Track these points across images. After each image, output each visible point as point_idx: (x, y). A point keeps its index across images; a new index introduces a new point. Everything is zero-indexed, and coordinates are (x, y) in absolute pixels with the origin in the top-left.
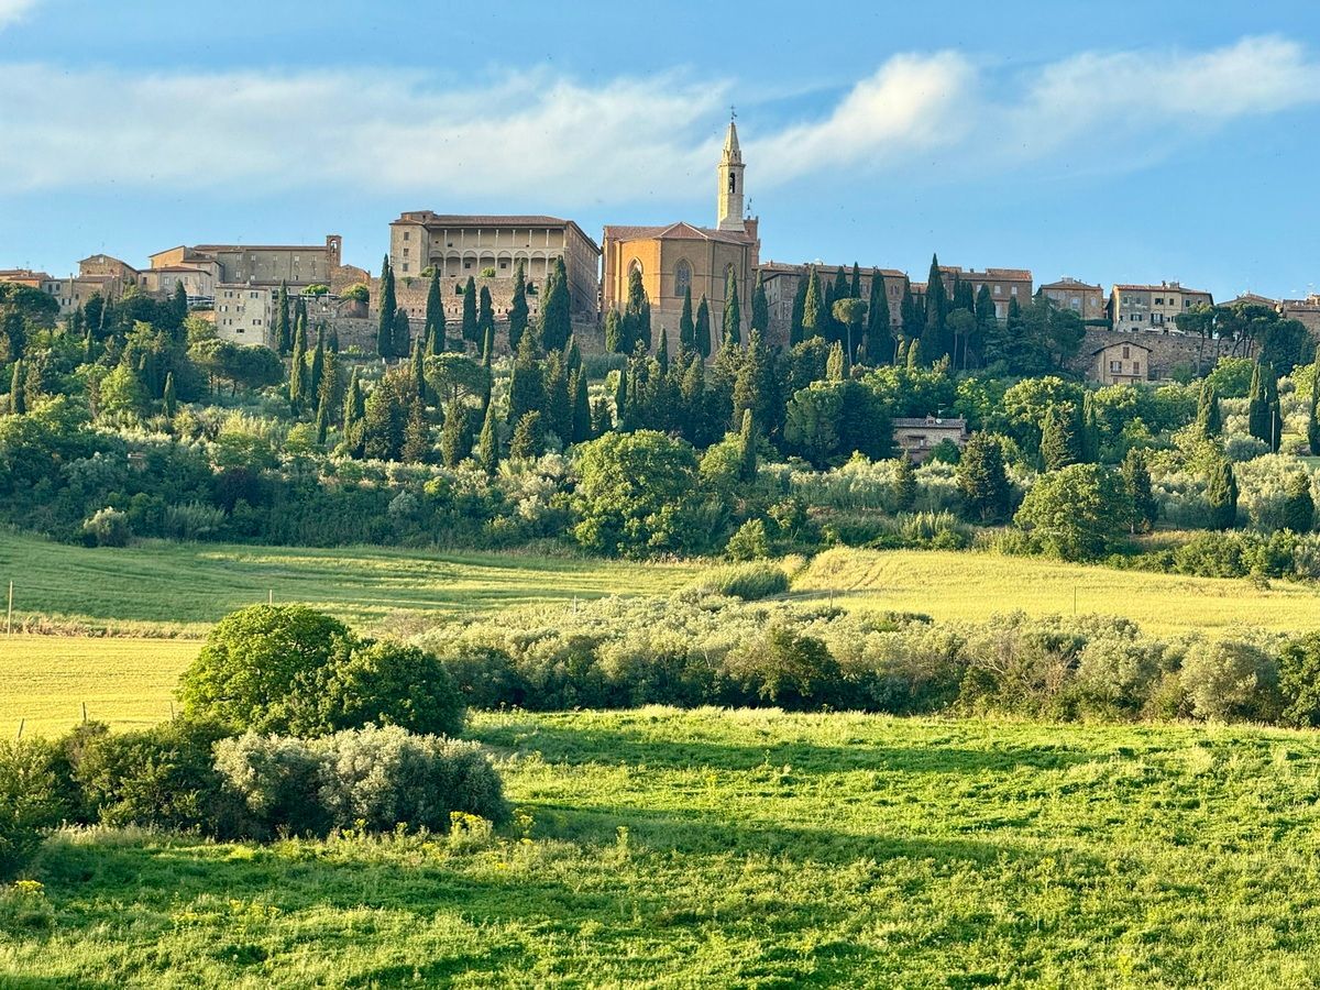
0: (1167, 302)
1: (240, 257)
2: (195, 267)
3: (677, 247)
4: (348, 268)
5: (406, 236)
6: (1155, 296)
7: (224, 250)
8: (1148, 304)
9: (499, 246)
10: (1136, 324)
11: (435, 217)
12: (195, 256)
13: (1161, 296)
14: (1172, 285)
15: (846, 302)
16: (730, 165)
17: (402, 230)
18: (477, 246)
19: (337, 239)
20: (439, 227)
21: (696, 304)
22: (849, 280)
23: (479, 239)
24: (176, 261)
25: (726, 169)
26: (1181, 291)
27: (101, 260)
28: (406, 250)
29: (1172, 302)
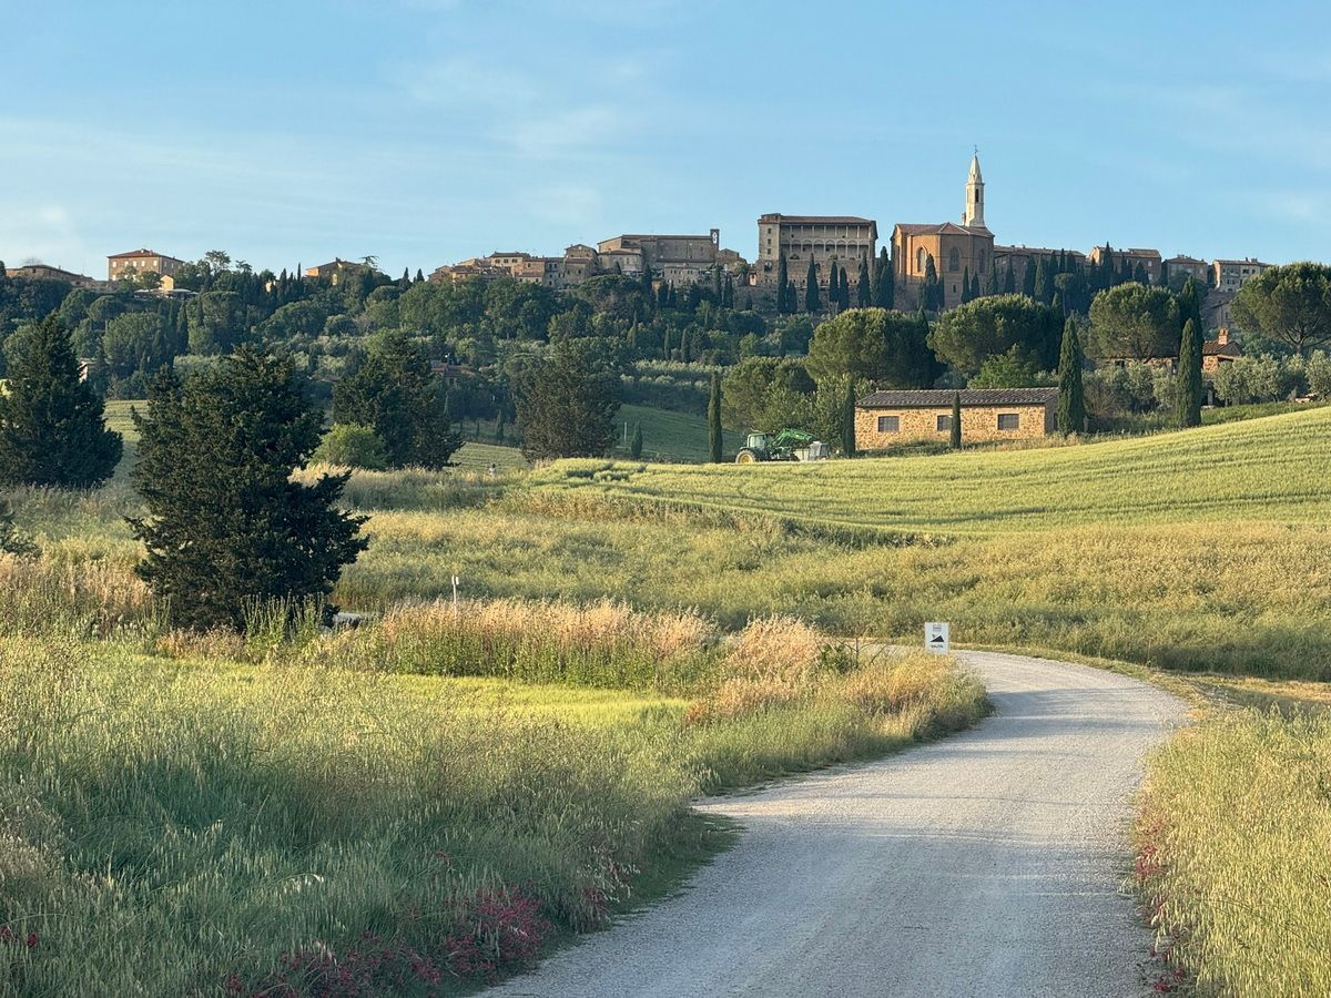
0: (1251, 271)
1: (655, 244)
2: (629, 251)
3: (950, 239)
4: (726, 251)
5: (769, 231)
6: (1243, 268)
7: (644, 239)
8: (1238, 273)
9: (826, 237)
10: (1231, 286)
11: (783, 218)
12: (626, 241)
13: (1247, 268)
14: (1253, 260)
15: (1063, 276)
16: (976, 184)
17: (766, 227)
18: (813, 237)
19: (717, 231)
20: (788, 225)
21: (971, 277)
22: (1058, 259)
23: (813, 232)
24: (616, 247)
25: (973, 187)
26: (1260, 265)
27: (580, 248)
28: (769, 240)
29: (1254, 271)
